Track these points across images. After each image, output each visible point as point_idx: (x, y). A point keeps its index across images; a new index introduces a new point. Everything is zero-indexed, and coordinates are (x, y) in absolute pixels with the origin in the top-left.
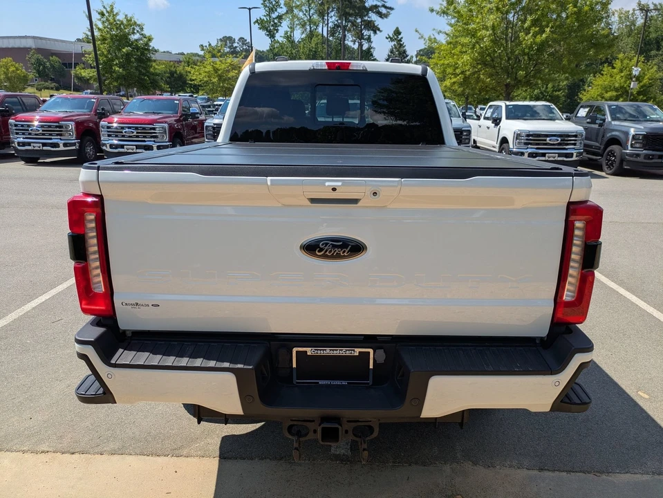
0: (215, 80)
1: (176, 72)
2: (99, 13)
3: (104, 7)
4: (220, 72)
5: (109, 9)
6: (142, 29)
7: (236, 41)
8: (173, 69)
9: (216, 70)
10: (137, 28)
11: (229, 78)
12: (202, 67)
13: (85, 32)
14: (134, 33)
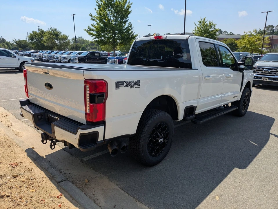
0: (248, 46)
1: (234, 43)
2: (199, 22)
3: (201, 19)
4: (251, 42)
5: (203, 20)
6: (215, 26)
7: (275, 27)
8: (233, 42)
9: (249, 41)
10: (213, 26)
11: (256, 45)
12: (243, 40)
13: (193, 30)
14: (211, 28)
